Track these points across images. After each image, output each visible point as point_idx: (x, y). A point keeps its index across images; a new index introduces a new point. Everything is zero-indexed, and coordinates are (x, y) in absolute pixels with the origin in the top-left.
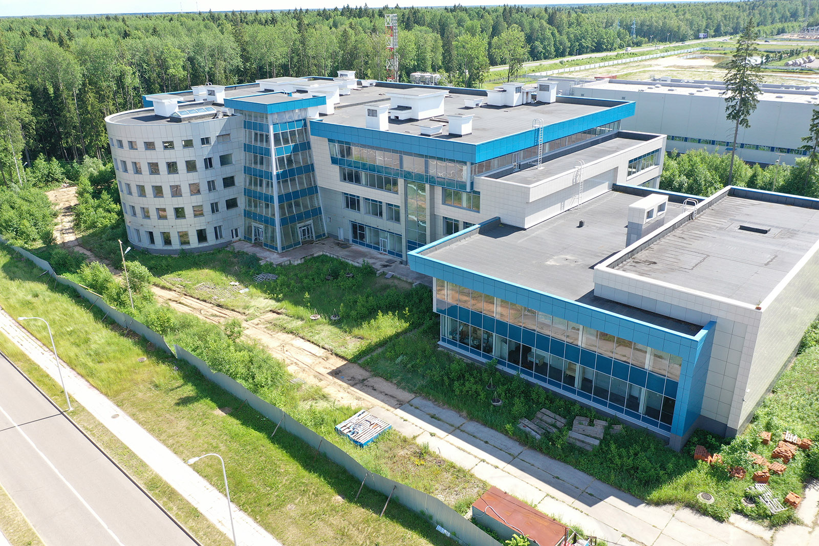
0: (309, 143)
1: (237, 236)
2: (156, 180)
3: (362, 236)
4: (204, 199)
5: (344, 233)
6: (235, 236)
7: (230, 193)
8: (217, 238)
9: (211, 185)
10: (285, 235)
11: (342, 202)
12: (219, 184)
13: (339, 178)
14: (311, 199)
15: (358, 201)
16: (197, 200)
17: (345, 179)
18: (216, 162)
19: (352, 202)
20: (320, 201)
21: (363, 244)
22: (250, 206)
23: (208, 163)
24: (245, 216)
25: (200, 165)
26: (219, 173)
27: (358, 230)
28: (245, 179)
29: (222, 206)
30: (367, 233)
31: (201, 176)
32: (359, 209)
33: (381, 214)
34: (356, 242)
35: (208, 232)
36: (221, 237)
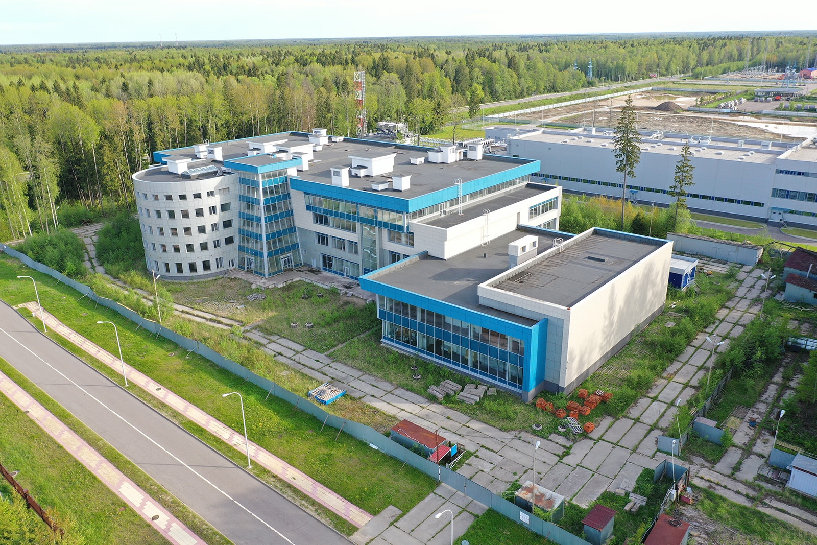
0: (289, 194)
2: (173, 223)
3: (330, 265)
4: (209, 237)
5: (317, 263)
6: (231, 266)
7: (228, 233)
8: (218, 267)
9: (214, 227)
10: (271, 264)
11: (315, 239)
12: (220, 226)
13: (312, 221)
14: (291, 236)
15: (327, 238)
16: (203, 238)
17: (317, 222)
18: (218, 209)
19: (323, 239)
20: (298, 238)
21: (331, 271)
22: (243, 241)
23: (212, 210)
24: (239, 250)
25: (206, 211)
26: (220, 217)
27: (327, 261)
28: (240, 222)
29: (223, 242)
30: (334, 262)
31: (207, 220)
33: (344, 248)
34: (326, 270)
35: (211, 262)
36: (221, 266)
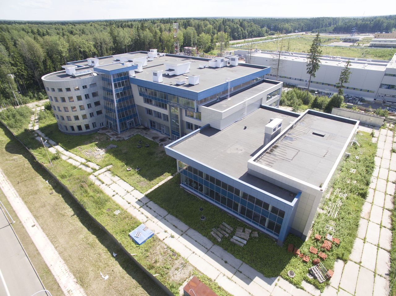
0: (130, 86)
1: (103, 125)
2: (65, 104)
3: (154, 126)
4: (86, 112)
5: (148, 124)
6: (102, 126)
7: (98, 108)
8: (94, 127)
9: (89, 106)
10: (122, 126)
11: (145, 112)
12: (93, 105)
13: (143, 102)
14: (133, 110)
15: (152, 111)
16: (84, 112)
17: (146, 102)
18: (91, 96)
19: (149, 112)
20: (137, 111)
21: (155, 129)
22: (107, 113)
23: (87, 96)
24: (105, 117)
25: (83, 97)
26: (92, 100)
27: (153, 124)
28: (104, 102)
29: (95, 114)
30: (156, 125)
31: (84, 102)
32: (152, 115)
33: (161, 118)
34: (152, 128)
35: (90, 125)
36: (96, 126)
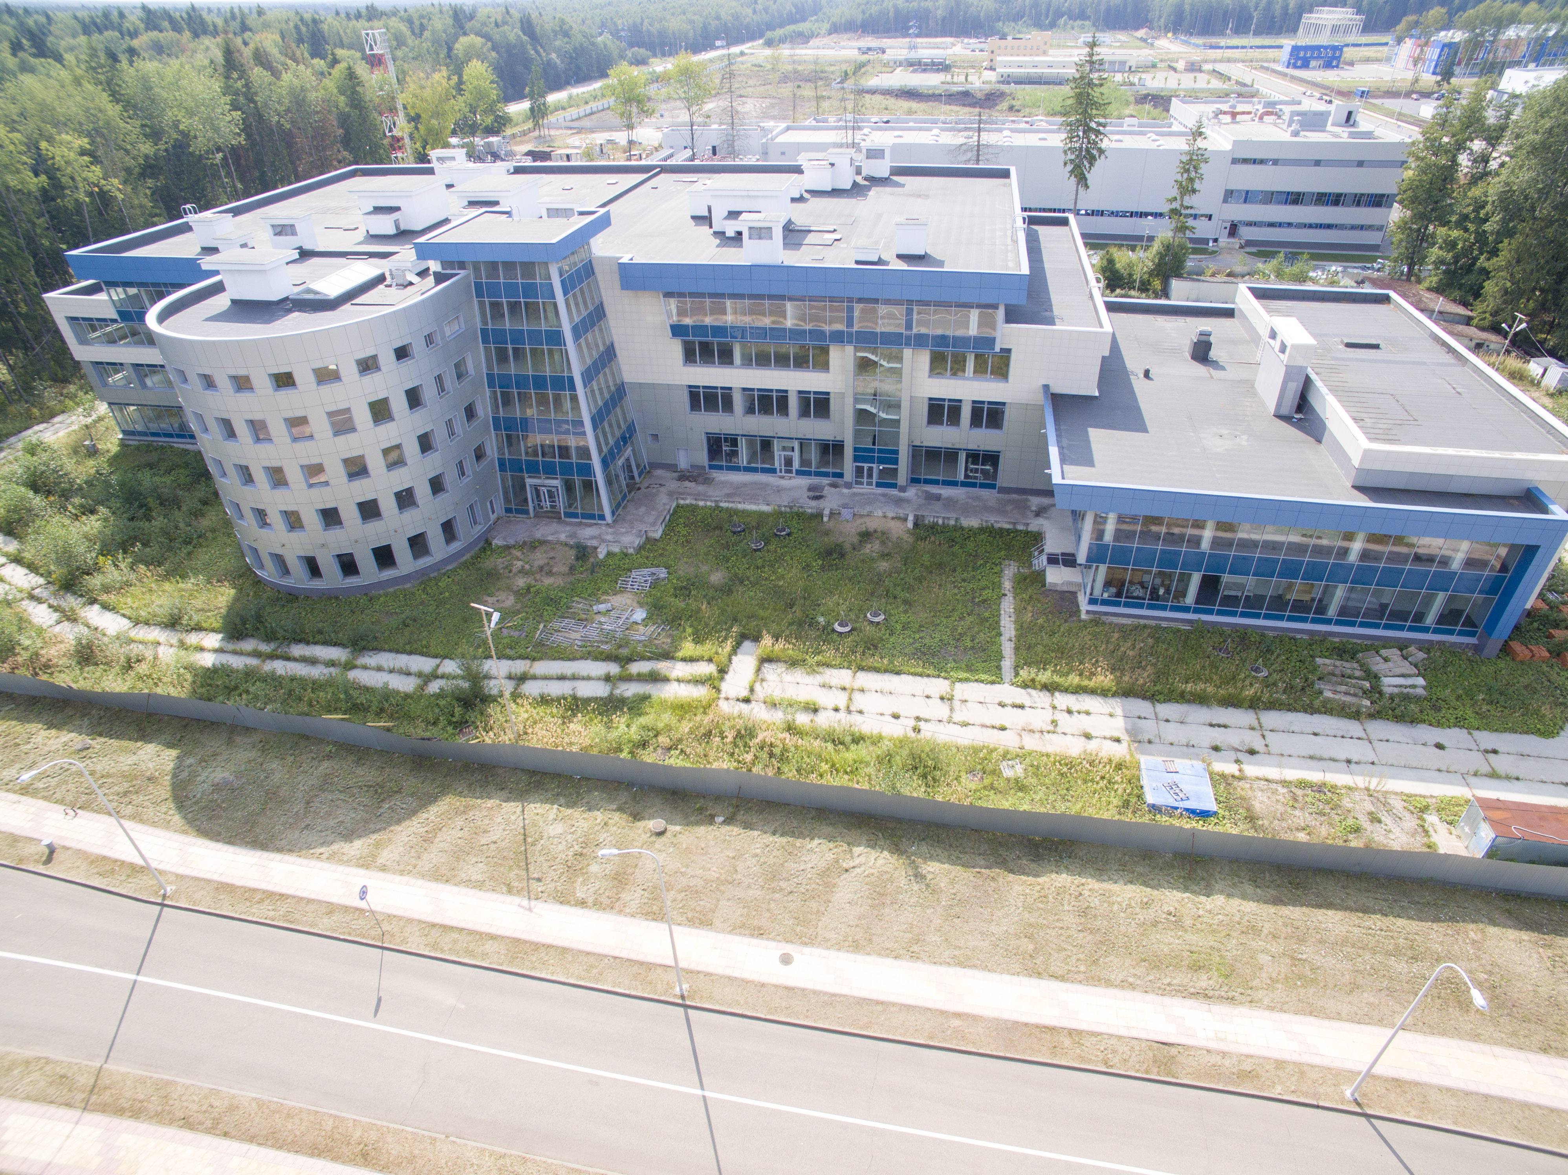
1: (493, 512)
2: (349, 445)
3: (733, 455)
4: (444, 457)
6: (491, 514)
7: (477, 435)
8: (472, 527)
9: (450, 427)
10: (610, 484)
11: (682, 403)
12: (461, 420)
13: (677, 362)
14: (622, 409)
15: (727, 395)
16: (434, 463)
17: (695, 360)
18: (450, 379)
19: (711, 399)
20: (631, 409)
21: (737, 469)
22: (512, 448)
23: (440, 383)
24: (502, 470)
25: (430, 390)
26: (457, 398)
27: (723, 446)
28: (494, 399)
29: (471, 462)
30: (743, 447)
31: (434, 414)
32: (727, 409)
33: (783, 411)
34: (720, 468)
35: (458, 520)
36: (476, 522)
